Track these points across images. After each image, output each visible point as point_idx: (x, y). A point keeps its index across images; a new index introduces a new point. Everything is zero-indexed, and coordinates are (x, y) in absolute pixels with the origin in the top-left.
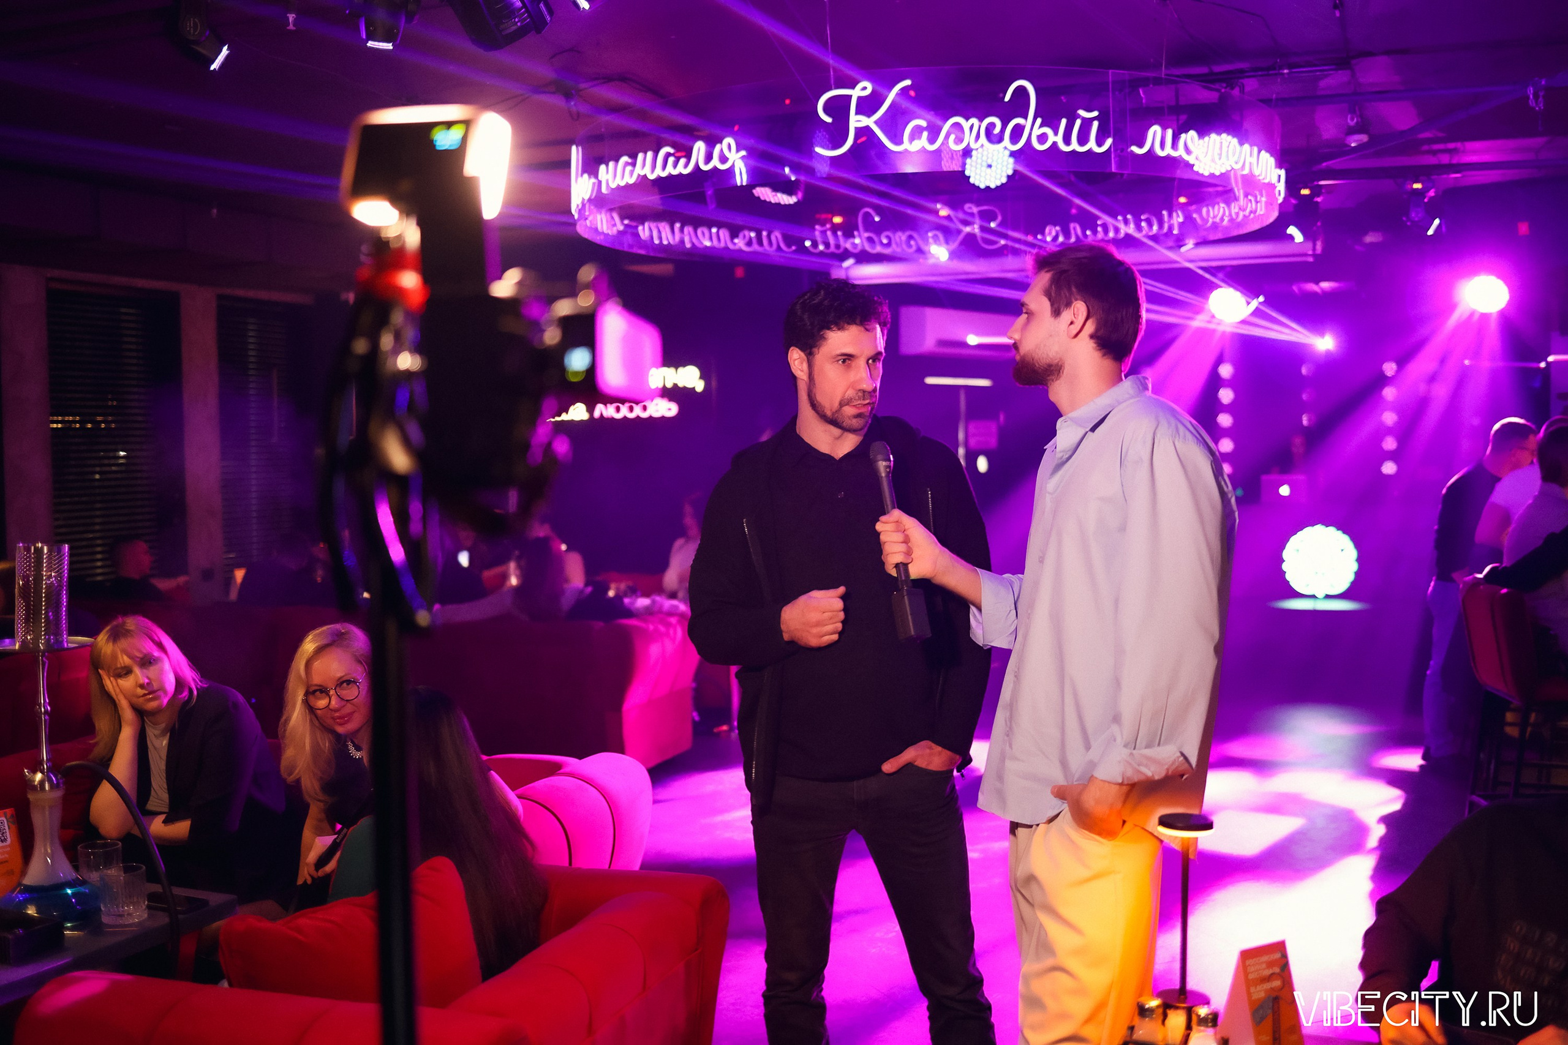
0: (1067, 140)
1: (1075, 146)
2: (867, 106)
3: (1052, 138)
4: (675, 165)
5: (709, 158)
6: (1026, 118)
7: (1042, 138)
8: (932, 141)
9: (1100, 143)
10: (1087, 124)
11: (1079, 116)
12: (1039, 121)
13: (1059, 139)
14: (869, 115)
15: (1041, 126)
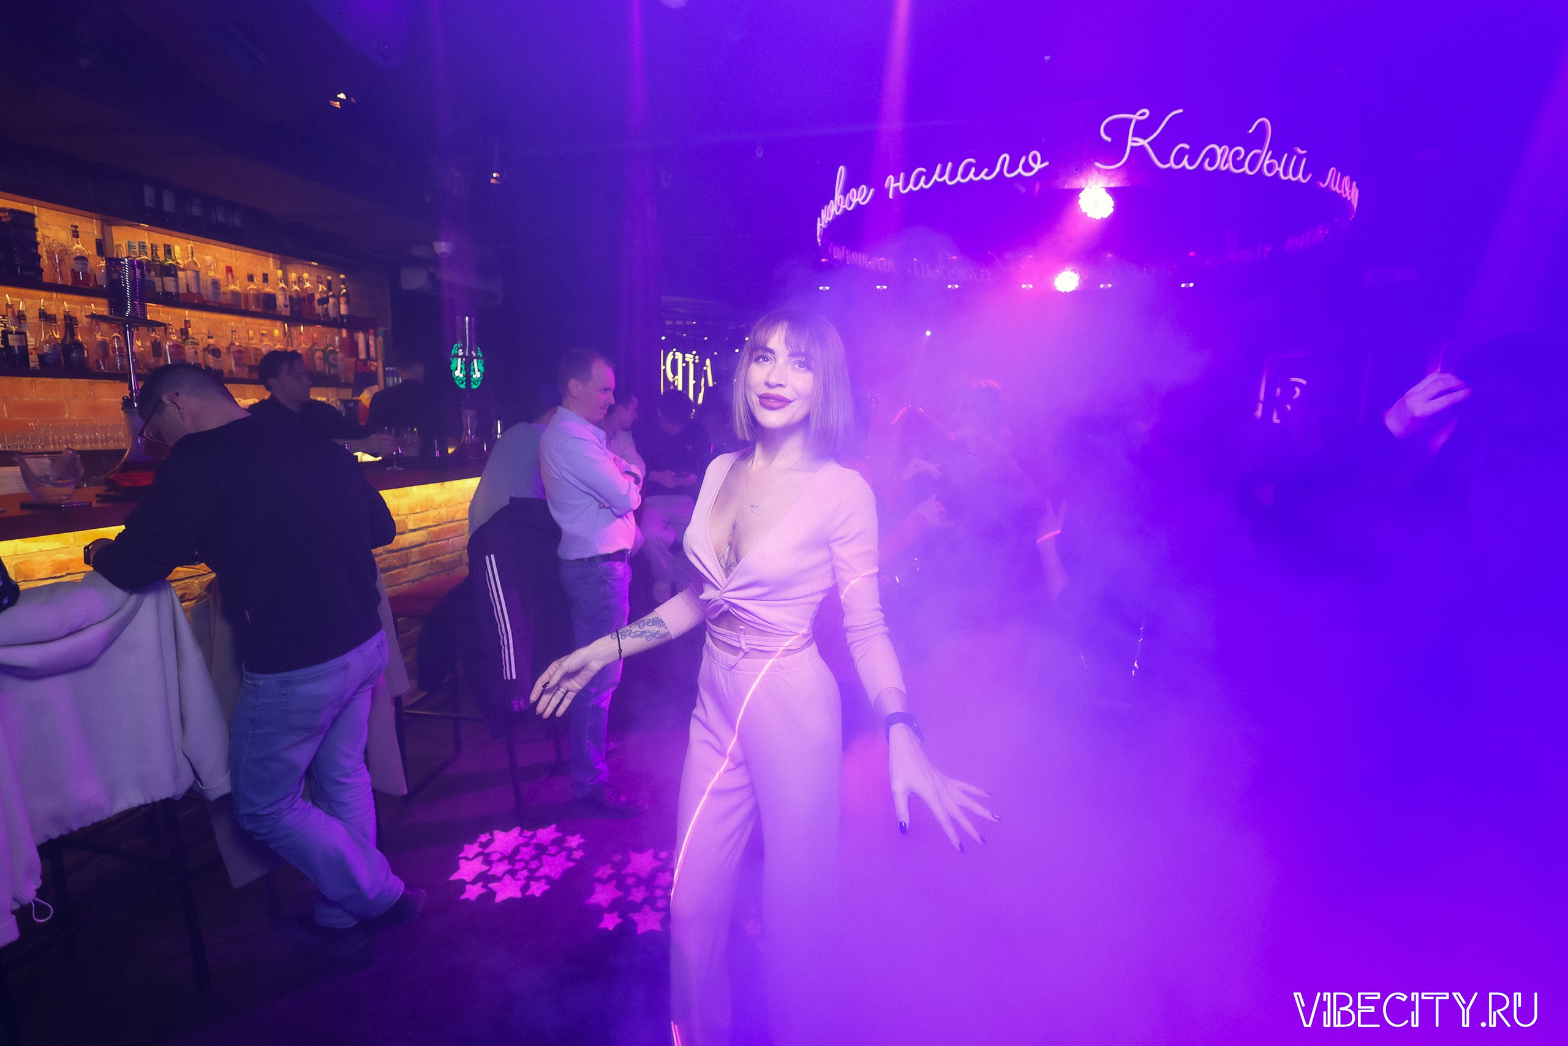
0: (1285, 173)
1: (1290, 176)
2: (1143, 130)
3: (1277, 169)
4: (977, 174)
5: (1013, 167)
6: (1261, 148)
7: (1270, 167)
8: (1191, 163)
9: (1304, 177)
10: (1300, 158)
11: (1296, 153)
12: (1270, 153)
13: (1281, 170)
14: (1145, 138)
15: (1270, 159)
